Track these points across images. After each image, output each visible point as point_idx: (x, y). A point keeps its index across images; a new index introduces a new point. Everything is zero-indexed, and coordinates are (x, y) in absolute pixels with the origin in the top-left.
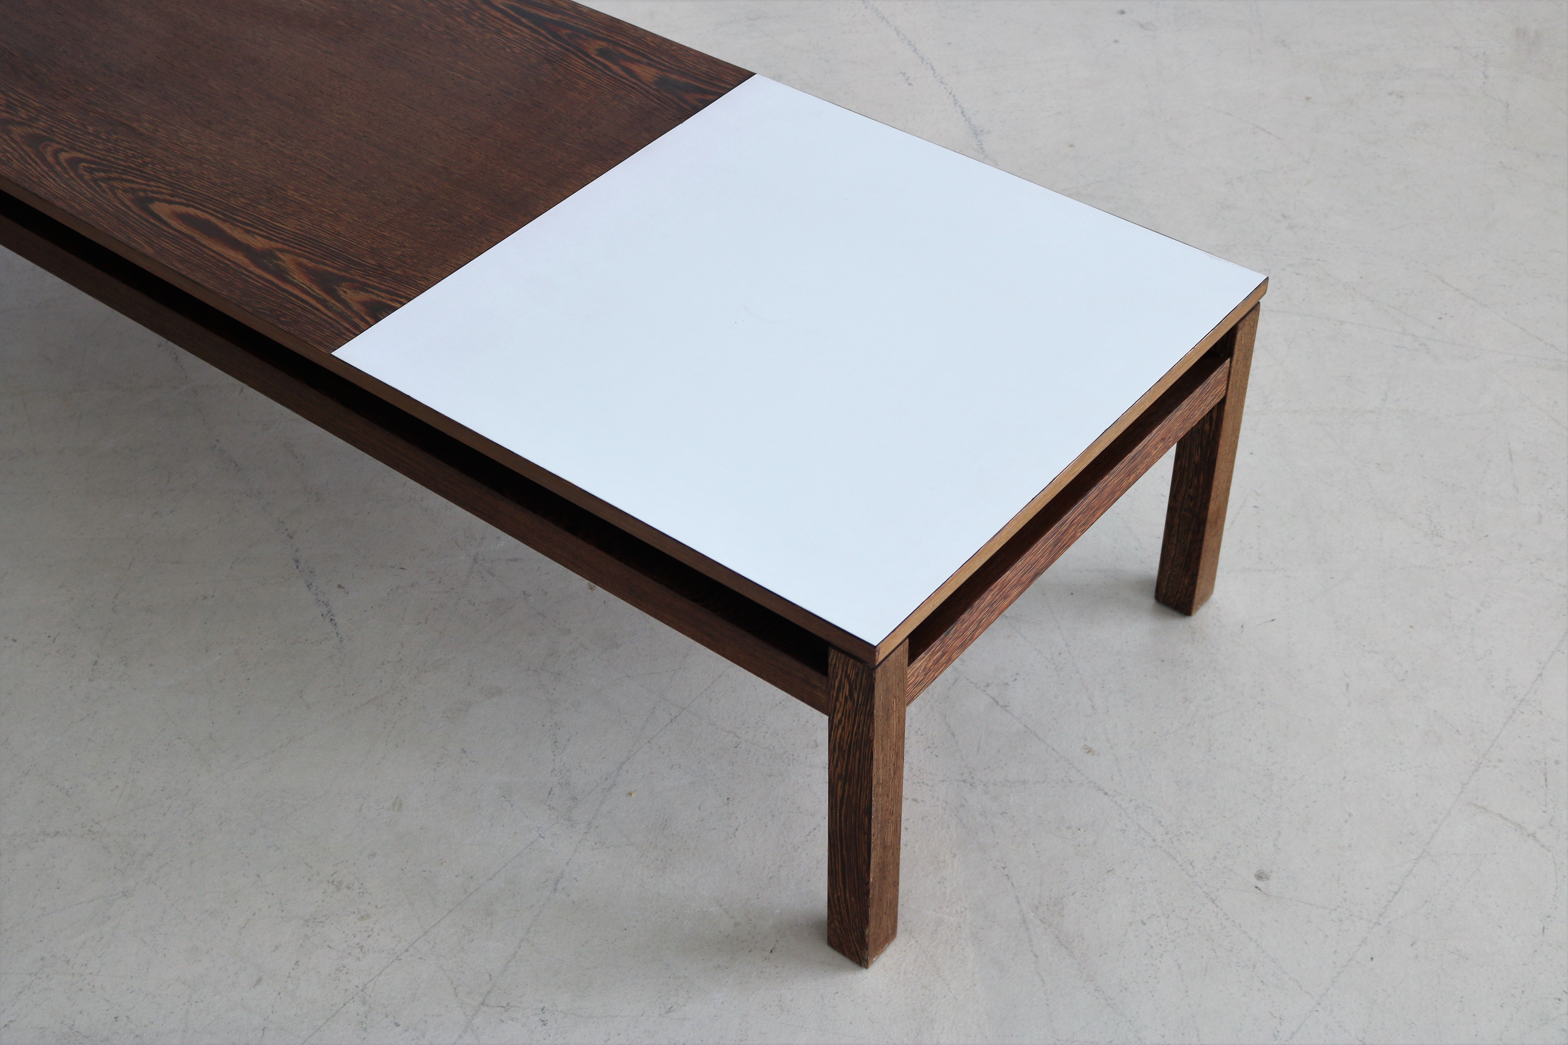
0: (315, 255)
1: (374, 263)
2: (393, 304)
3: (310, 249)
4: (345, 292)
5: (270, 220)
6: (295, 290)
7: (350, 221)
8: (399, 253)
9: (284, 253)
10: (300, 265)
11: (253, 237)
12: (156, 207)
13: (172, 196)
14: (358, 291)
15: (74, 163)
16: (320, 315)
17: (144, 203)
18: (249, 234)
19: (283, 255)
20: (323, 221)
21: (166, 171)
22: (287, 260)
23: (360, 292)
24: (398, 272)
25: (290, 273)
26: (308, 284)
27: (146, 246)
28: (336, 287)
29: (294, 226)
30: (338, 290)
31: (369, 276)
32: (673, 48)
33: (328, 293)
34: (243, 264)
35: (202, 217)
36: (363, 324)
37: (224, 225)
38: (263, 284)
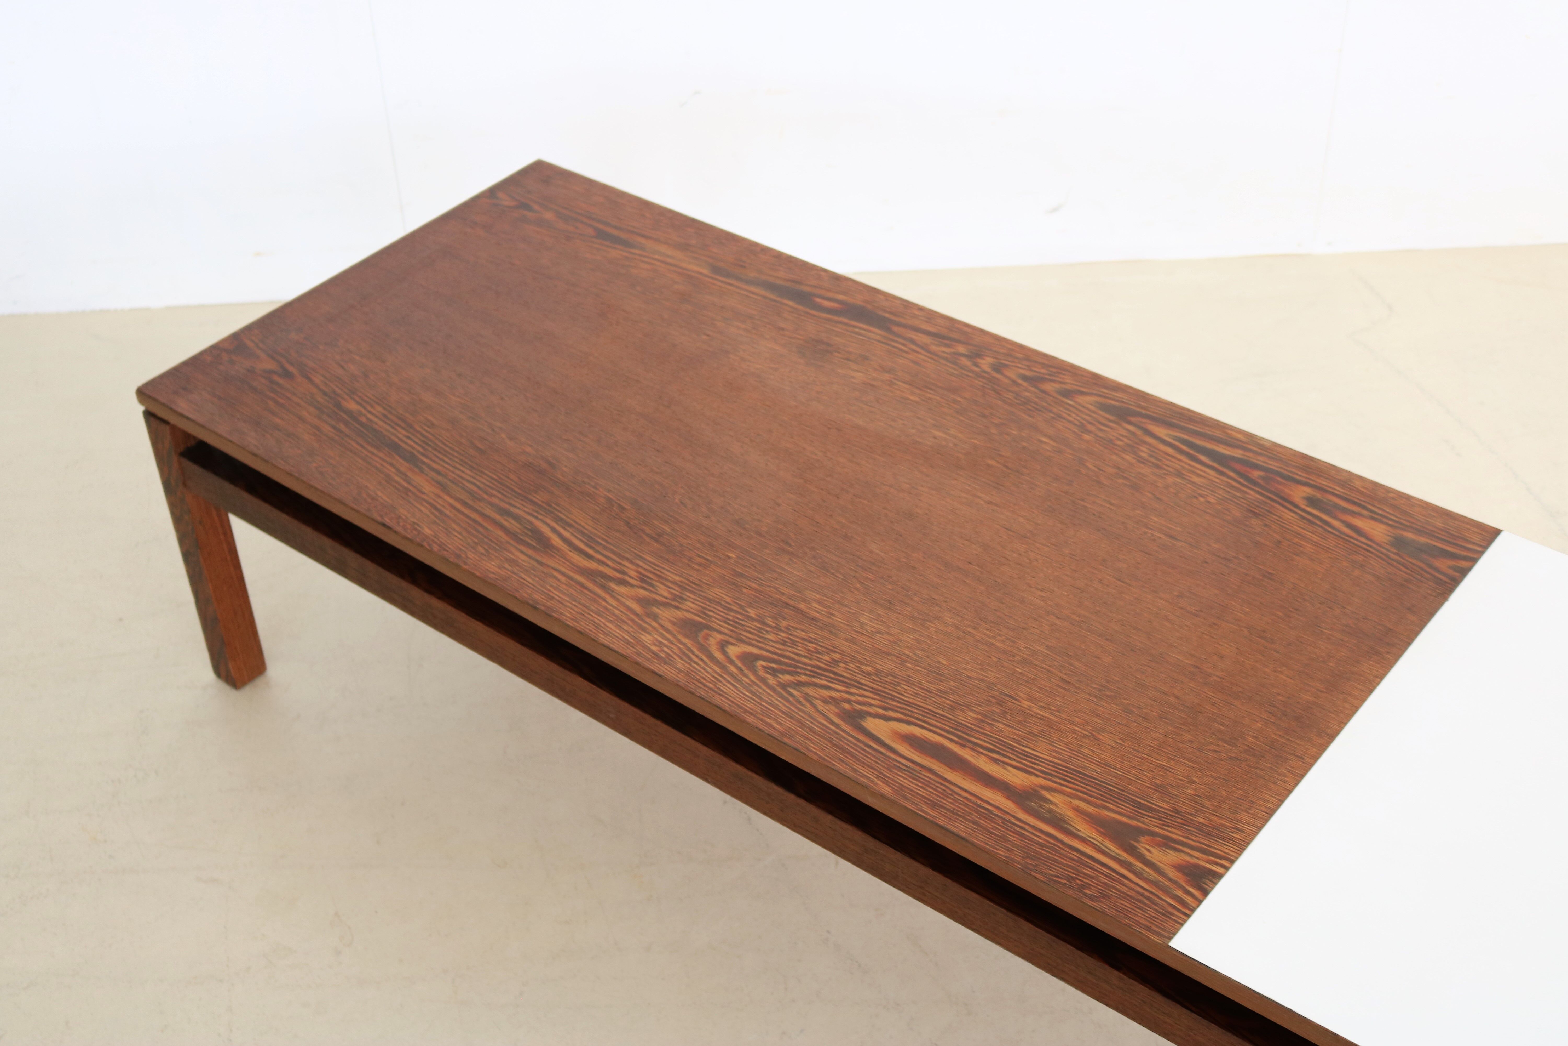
0: (1091, 796)
1: (1166, 807)
2: (1214, 869)
3: (1082, 787)
4: (1148, 850)
5: (1017, 743)
6: (1087, 848)
7: (1113, 744)
8: (1192, 792)
9: (1052, 793)
10: (1077, 809)
11: (1005, 769)
12: (871, 724)
13: (885, 709)
14: (1164, 849)
15: (749, 660)
16: (1132, 885)
17: (854, 718)
18: (998, 764)
19: (1051, 795)
20: (1081, 745)
21: (864, 672)
22: (1059, 802)
23: (1167, 850)
24: (1201, 820)
25: (1070, 822)
26: (1100, 839)
27: (879, 782)
28: (1136, 844)
29: (1049, 752)
30: (1139, 847)
31: (1168, 826)
32: (1391, 495)
33: (1126, 851)
34: (1008, 809)
35: (932, 739)
36: (1189, 899)
37: (964, 751)
38: (1044, 840)
